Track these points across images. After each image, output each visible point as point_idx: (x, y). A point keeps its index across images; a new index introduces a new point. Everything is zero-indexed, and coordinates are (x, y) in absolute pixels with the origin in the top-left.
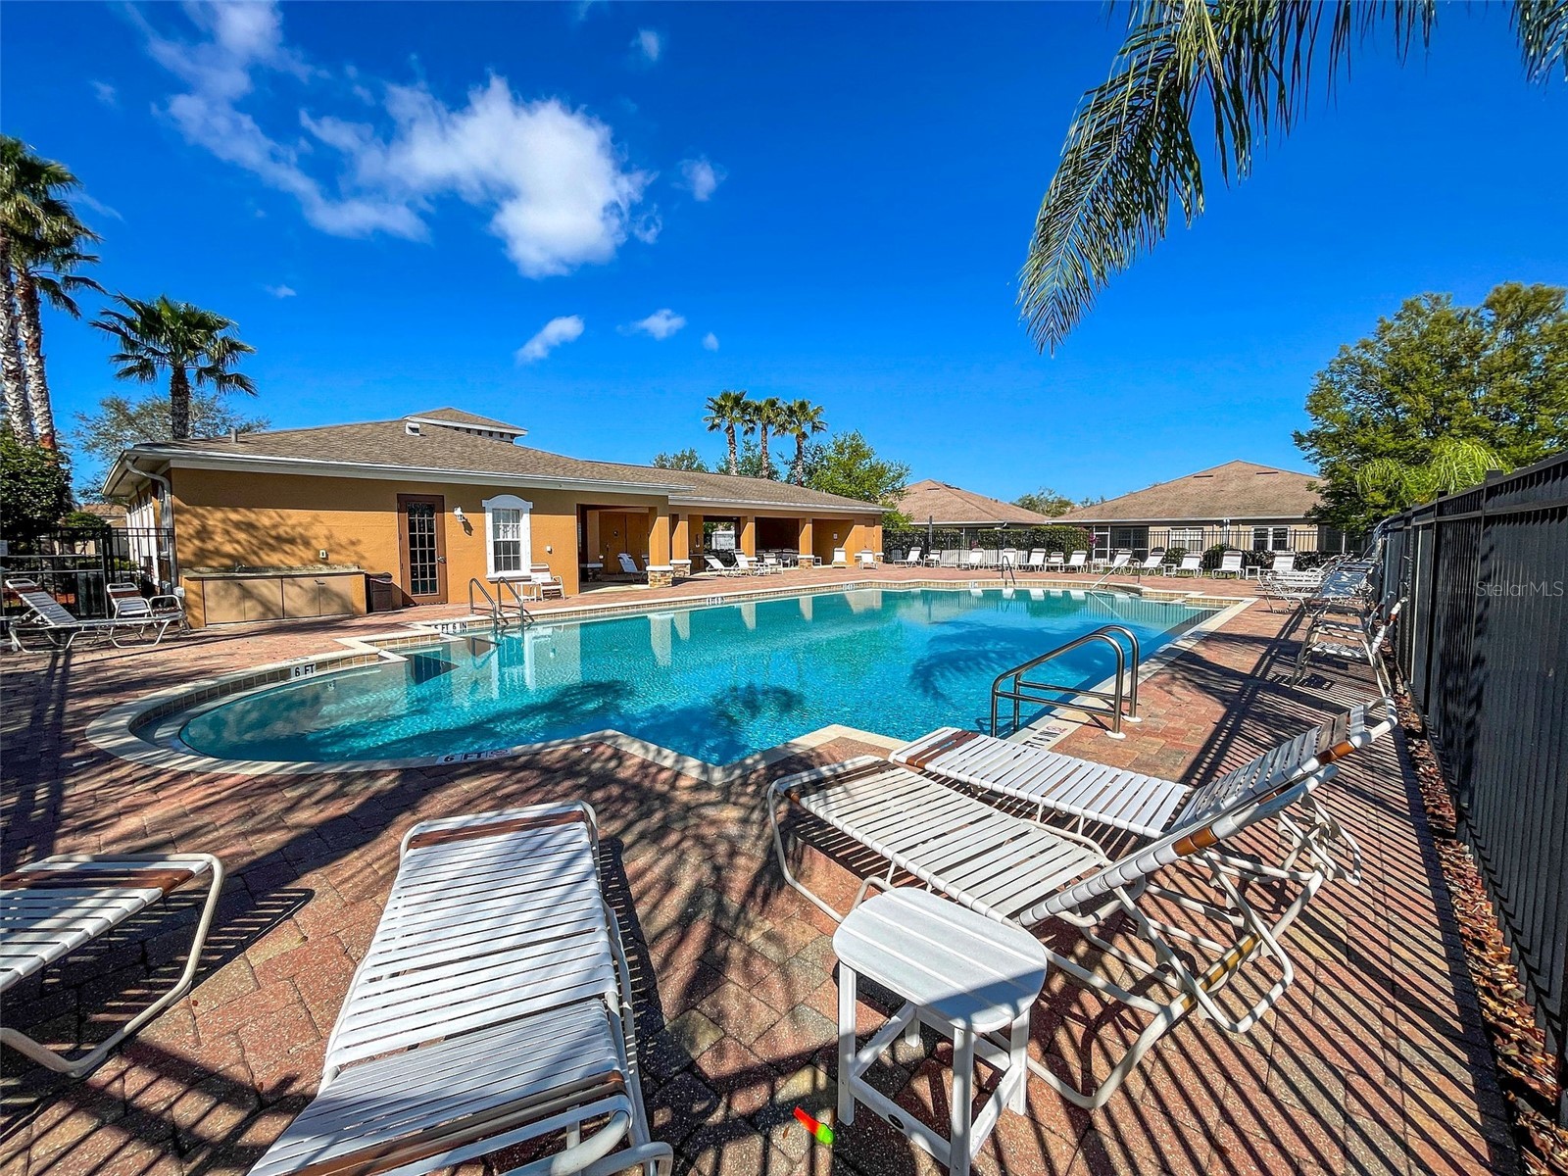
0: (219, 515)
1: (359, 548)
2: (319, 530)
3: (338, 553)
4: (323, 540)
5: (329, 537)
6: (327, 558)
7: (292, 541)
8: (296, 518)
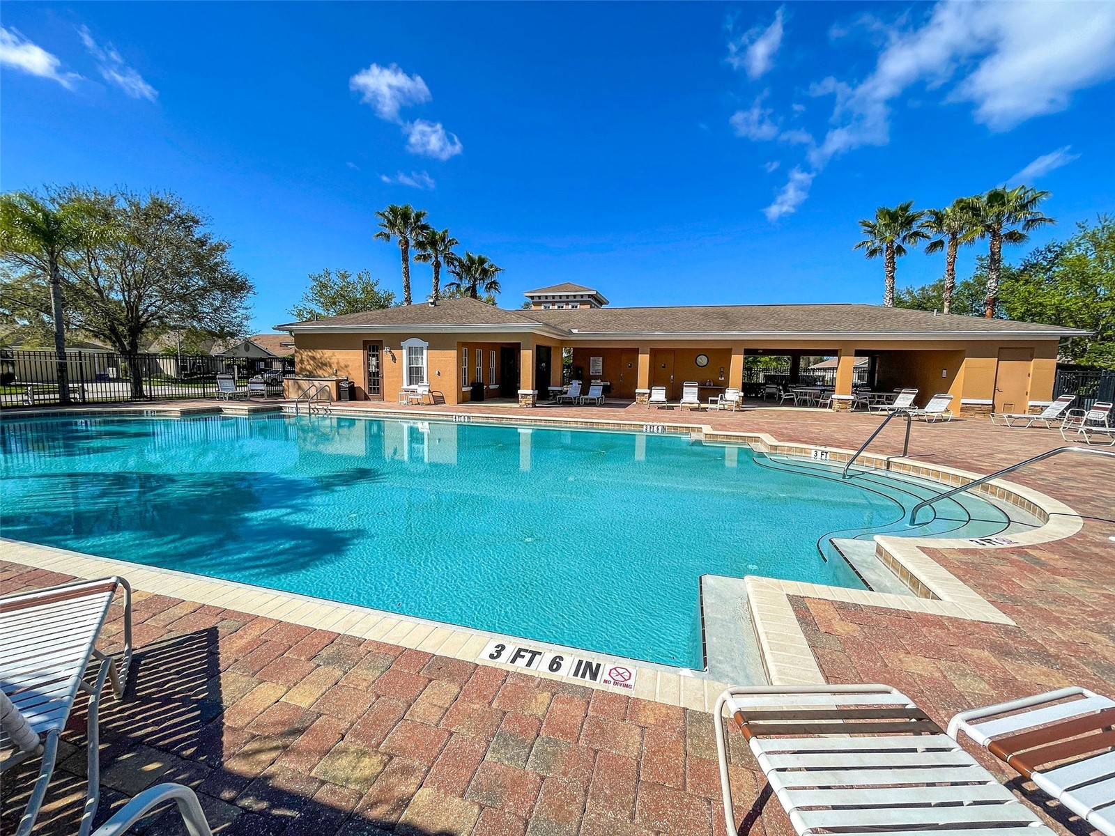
0: (306, 353)
1: (349, 369)
2: (334, 360)
3: (341, 371)
4: (335, 364)
5: (338, 363)
6: (336, 373)
7: (325, 365)
8: (327, 354)
